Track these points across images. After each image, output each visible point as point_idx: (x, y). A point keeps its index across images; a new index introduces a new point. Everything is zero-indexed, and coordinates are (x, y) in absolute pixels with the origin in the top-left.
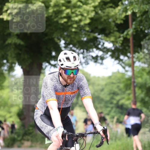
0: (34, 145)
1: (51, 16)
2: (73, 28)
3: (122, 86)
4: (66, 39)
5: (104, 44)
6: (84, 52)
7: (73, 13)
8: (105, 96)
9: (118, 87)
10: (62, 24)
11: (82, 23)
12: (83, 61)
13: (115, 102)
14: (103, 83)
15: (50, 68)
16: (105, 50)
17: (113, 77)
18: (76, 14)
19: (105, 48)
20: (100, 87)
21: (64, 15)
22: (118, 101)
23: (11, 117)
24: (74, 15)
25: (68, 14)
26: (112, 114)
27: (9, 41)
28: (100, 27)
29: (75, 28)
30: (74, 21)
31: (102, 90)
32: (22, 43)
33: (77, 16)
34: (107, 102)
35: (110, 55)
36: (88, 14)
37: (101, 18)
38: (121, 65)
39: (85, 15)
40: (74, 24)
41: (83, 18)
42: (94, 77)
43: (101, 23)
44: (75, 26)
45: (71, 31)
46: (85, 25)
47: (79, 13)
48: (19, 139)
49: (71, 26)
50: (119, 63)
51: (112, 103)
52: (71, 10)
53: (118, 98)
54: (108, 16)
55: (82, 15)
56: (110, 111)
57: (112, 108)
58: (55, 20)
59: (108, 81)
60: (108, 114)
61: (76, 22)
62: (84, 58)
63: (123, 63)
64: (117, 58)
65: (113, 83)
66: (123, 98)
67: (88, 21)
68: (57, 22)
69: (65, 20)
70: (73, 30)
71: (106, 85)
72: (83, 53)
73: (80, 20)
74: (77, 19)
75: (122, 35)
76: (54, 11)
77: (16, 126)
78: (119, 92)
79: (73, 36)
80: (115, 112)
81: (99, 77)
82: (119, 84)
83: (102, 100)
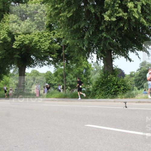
7: (41, 45)
13: (48, 82)
16: (49, 61)
22: (49, 82)
25: (39, 45)
55: (45, 46)
62: (41, 64)
66: (51, 81)
72: (41, 62)
78: (50, 79)
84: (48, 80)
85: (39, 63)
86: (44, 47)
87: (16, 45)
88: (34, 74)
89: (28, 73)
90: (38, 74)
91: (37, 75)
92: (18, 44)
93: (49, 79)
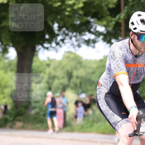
0: (25, 125)
4: (60, 22)
5: (96, 27)
10: (56, 8)
11: (76, 7)
12: (76, 43)
14: (94, 66)
19: (97, 32)
20: (92, 70)
28: (93, 11)
29: (69, 12)
41: (77, 2)
42: (86, 60)
43: (94, 7)
44: (69, 9)
45: (65, 15)
46: (79, 8)
49: (65, 10)
58: (50, 3)
61: (70, 6)
62: (76, 41)
64: (109, 42)
67: (81, 5)
69: (59, 4)
70: (67, 13)
71: (98, 68)
72: (75, 36)
73: (74, 4)
74: (71, 2)
75: (114, 19)
77: (9, 107)
79: (66, 20)
81: (90, 60)
85: (71, 38)
88: (70, 61)
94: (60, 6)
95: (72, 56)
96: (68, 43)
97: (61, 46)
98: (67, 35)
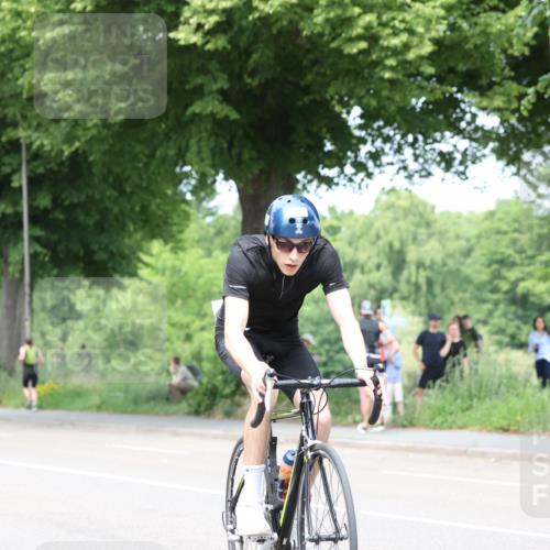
1: (321, 35)
2: (385, 68)
3: (524, 239)
4: (365, 101)
5: (474, 116)
6: (416, 140)
7: (383, 25)
8: (477, 270)
9: (515, 242)
10: (353, 58)
11: (411, 56)
12: (413, 166)
13: (505, 286)
14: (473, 232)
15: (318, 187)
16: (479, 134)
17: (499, 215)
18: (393, 27)
19: (477, 129)
20: (462, 244)
21: (358, 31)
22: (515, 284)
23: (203, 329)
24: (388, 31)
25: (368, 28)
26: (497, 320)
27: (197, 108)
28: (462, 67)
29: (392, 69)
30: (388, 48)
31: (468, 253)
32: (234, 115)
33: (395, 34)
34: (480, 287)
35: (493, 151)
36: (428, 30)
37: (466, 39)
38: (525, 178)
39: (420, 30)
40: (387, 57)
41: (415, 40)
42: (447, 215)
43: (467, 55)
44: (391, 62)
45: (381, 79)
46: (421, 58)
47: (402, 26)
48: (227, 391)
49: (378, 63)
50: (517, 174)
51: (495, 290)
52: (379, 17)
53: (513, 275)
54: (485, 33)
55: (411, 32)
56: (490, 313)
57: (496, 304)
58: (333, 45)
59: (487, 225)
60: (485, 323)
61: (395, 52)
62: (416, 157)
63: (531, 171)
64: (514, 160)
65: (499, 232)
66: (530, 275)
67: (428, 48)
68: (339, 51)
69: (363, 45)
70: (387, 75)
71: (479, 237)
72: (413, 145)
73: (407, 47)
74: (395, 42)
75: (531, 90)
76: (327, 20)
78: (517, 258)
79: (385, 93)
80: (504, 315)
81: (459, 216)
82: (516, 235)
83: (468, 280)
84: (504, 272)
85: (399, 150)
86: (404, 37)
87: (199, 26)
88: (396, 219)
89: (351, 213)
90: (428, 225)
91: (423, 231)
92: (213, 19)
93: (513, 265)
94: (361, 52)
95: (404, 203)
96: (392, 164)
97: (369, 175)
98: (387, 139)
